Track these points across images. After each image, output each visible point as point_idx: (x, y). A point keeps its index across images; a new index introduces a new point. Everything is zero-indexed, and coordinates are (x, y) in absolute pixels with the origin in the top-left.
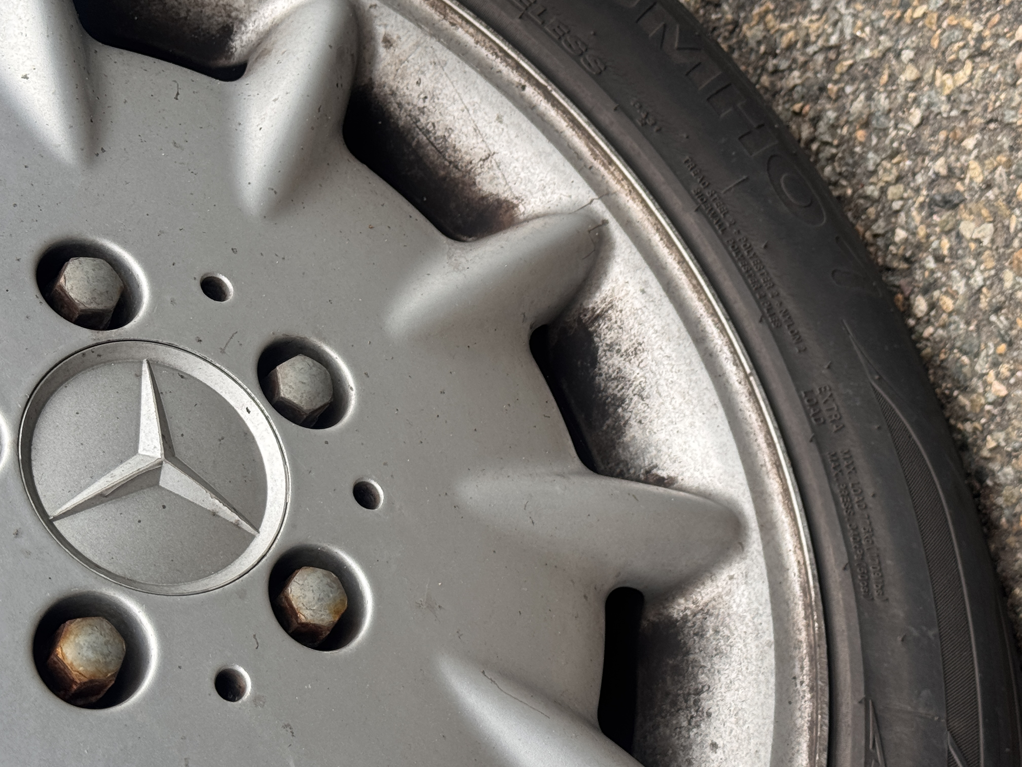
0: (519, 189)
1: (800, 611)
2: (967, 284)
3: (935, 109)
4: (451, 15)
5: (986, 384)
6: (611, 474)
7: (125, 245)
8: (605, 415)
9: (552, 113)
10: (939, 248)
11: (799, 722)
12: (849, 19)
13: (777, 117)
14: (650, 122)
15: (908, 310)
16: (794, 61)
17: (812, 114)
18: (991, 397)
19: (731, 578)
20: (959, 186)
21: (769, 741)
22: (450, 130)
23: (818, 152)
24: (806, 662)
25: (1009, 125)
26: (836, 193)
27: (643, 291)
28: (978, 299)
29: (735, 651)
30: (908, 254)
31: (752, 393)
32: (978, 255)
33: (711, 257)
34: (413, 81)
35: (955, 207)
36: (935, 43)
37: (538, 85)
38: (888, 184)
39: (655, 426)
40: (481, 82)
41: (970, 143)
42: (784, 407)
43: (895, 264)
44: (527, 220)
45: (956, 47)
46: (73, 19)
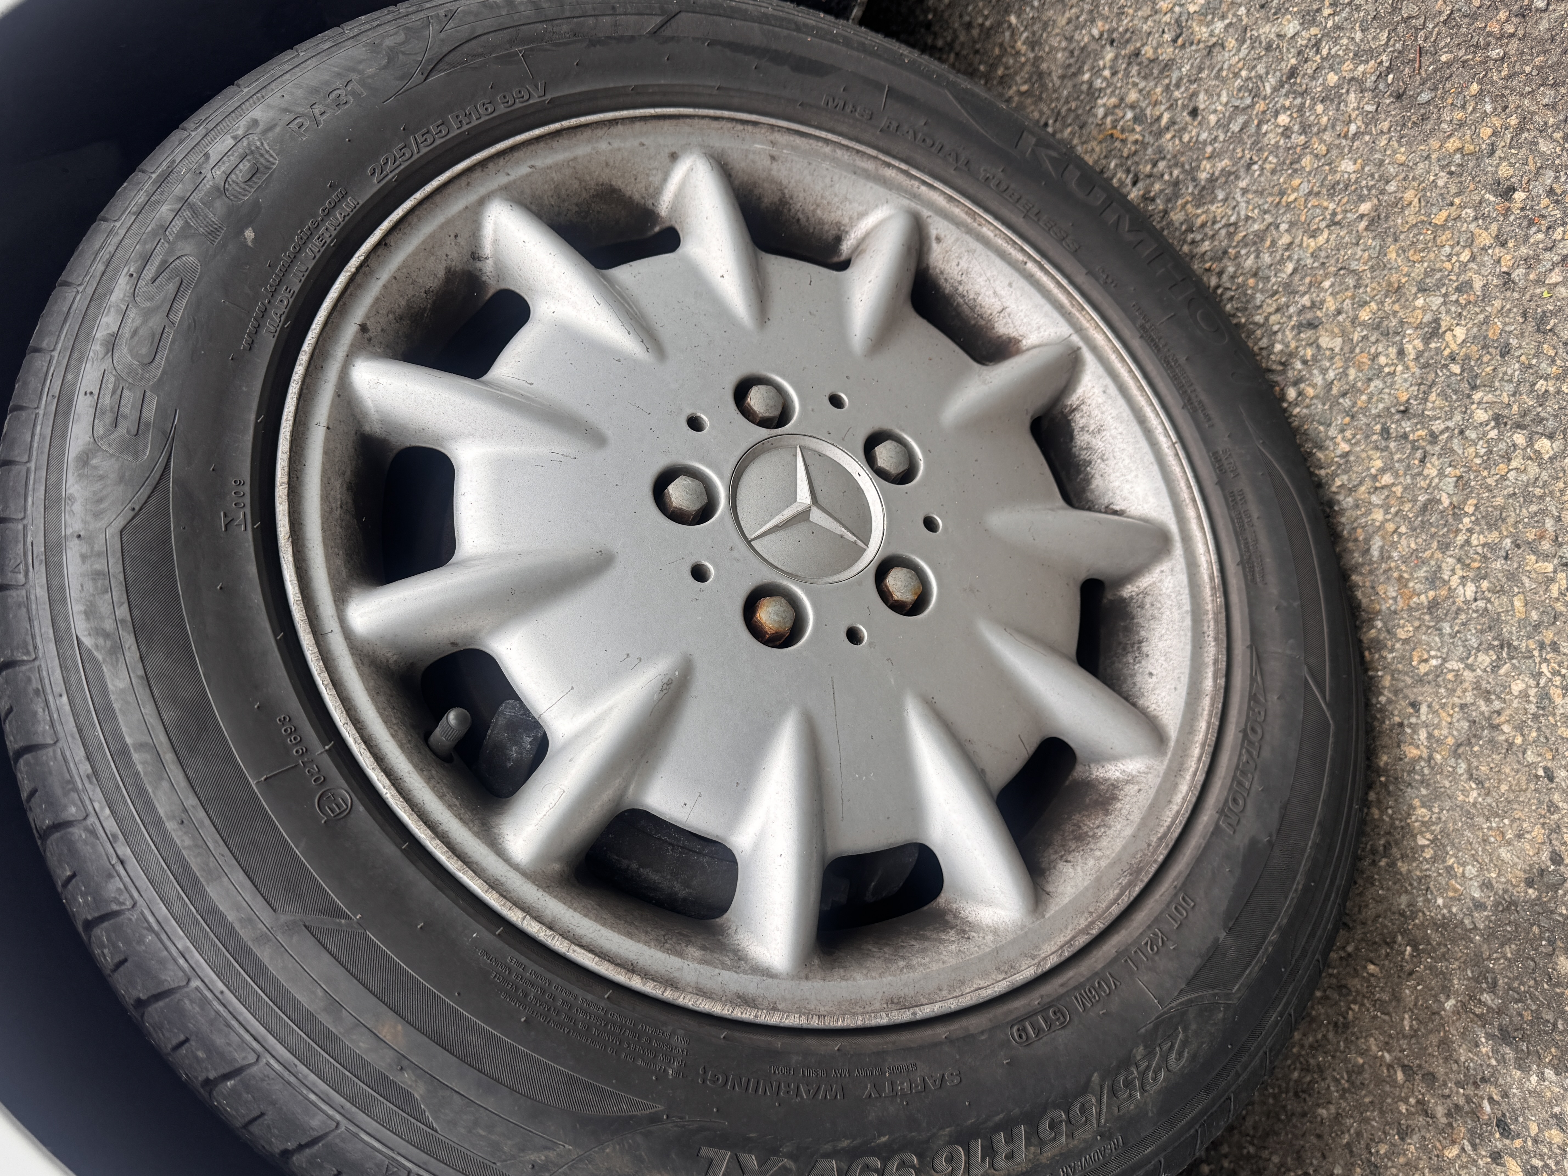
0: (1023, 330)
1: (1207, 591)
2: (1324, 379)
3: (1302, 263)
4: (978, 219)
5: (1336, 444)
6: (1082, 508)
7: (784, 377)
8: (1079, 472)
9: (1045, 279)
10: (1304, 355)
11: (1207, 660)
12: (1243, 205)
13: (1193, 271)
14: (1109, 280)
15: (1283, 397)
16: (1206, 235)
17: (1217, 270)
18: (1338, 452)
19: (1162, 572)
20: (1319, 314)
21: (1187, 671)
22: (978, 294)
23: (1222, 294)
24: (1212, 623)
25: (1354, 271)
26: (1235, 321)
27: (1104, 392)
28: (1331, 388)
29: (1165, 616)
30: (1284, 360)
31: (1177, 454)
32: (1331, 359)
33: (1150, 367)
34: (954, 264)
35: (1316, 327)
36: (1303, 218)
37: (1035, 261)
38: (1270, 314)
39: (1112, 478)
40: (998, 262)
41: (1326, 284)
42: (1199, 463)
43: (1274, 367)
44: (1028, 350)
45: (1317, 220)
46: (748, 238)
